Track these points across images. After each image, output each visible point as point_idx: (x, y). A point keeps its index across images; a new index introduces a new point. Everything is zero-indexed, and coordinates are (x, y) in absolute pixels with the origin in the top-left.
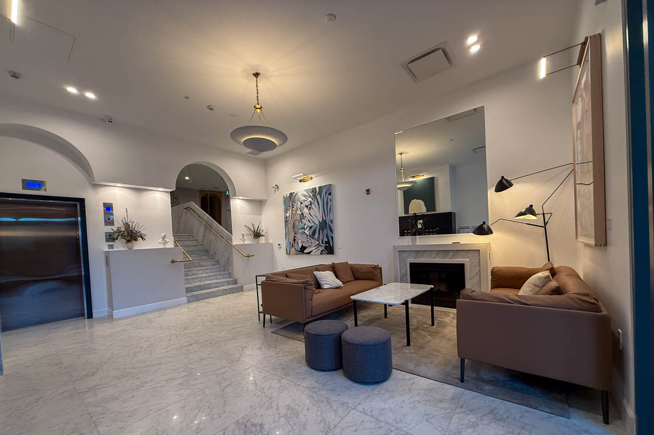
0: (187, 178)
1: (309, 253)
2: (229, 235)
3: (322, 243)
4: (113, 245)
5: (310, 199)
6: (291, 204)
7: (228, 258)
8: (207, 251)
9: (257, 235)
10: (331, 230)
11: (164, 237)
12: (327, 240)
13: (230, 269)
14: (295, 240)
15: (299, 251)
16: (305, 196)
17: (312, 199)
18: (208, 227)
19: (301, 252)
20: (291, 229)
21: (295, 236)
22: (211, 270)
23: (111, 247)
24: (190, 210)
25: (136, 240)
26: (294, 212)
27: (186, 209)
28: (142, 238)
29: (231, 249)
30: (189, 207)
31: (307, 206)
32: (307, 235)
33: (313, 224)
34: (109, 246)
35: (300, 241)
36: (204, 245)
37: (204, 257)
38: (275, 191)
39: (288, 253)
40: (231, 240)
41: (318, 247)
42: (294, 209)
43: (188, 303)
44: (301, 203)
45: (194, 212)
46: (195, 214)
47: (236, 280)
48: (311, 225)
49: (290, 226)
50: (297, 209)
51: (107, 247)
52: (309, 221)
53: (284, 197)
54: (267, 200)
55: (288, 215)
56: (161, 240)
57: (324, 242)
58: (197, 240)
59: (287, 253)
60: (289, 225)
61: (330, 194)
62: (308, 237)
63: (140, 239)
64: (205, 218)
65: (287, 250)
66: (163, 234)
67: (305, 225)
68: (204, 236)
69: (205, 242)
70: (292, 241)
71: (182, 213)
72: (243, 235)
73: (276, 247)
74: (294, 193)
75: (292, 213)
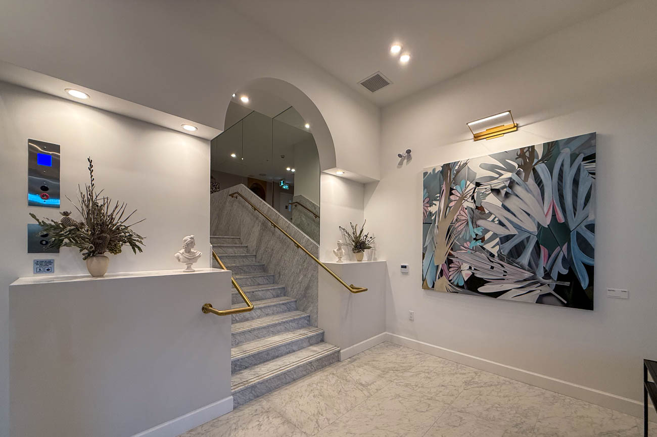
0: (233, 155)
1: (495, 295)
2: (311, 243)
3: (547, 275)
4: (50, 262)
5: (508, 175)
6: (444, 187)
7: (307, 288)
8: (264, 268)
9: (360, 245)
10: (587, 249)
11: (189, 246)
12: (565, 272)
13: (311, 308)
14: (449, 262)
15: (462, 287)
16: (492, 168)
17: (518, 174)
18: (269, 226)
19: (469, 289)
20: (441, 239)
21: (450, 255)
22: (275, 308)
23: (45, 267)
24: (239, 197)
25: (115, 250)
26: (452, 204)
27: (232, 195)
28: (134, 246)
29: (316, 269)
30: (238, 193)
31: (496, 191)
32: (493, 256)
33: (513, 231)
34: (37, 263)
35: (465, 267)
36: (259, 257)
37: (260, 280)
38: (401, 164)
39: (428, 286)
40: (317, 253)
41: (529, 285)
42: (452, 197)
43: (235, 408)
44: (478, 184)
45: (246, 200)
46: (247, 204)
47: (323, 333)
48: (507, 233)
49: (439, 231)
50: (463, 198)
51: (31, 267)
52: (501, 223)
53: (425, 174)
54: (379, 181)
55: (433, 209)
56: (183, 251)
57: (554, 275)
58: (247, 247)
59: (425, 287)
60: (436, 231)
61: (591, 158)
62: (496, 259)
63: (126, 248)
64: (265, 211)
65: (424, 280)
66: (188, 238)
67: (486, 231)
68: (260, 241)
69: (261, 252)
70: (441, 261)
71: (225, 203)
72: (339, 244)
73: (394, 270)
74: (455, 164)
75: (447, 207)
